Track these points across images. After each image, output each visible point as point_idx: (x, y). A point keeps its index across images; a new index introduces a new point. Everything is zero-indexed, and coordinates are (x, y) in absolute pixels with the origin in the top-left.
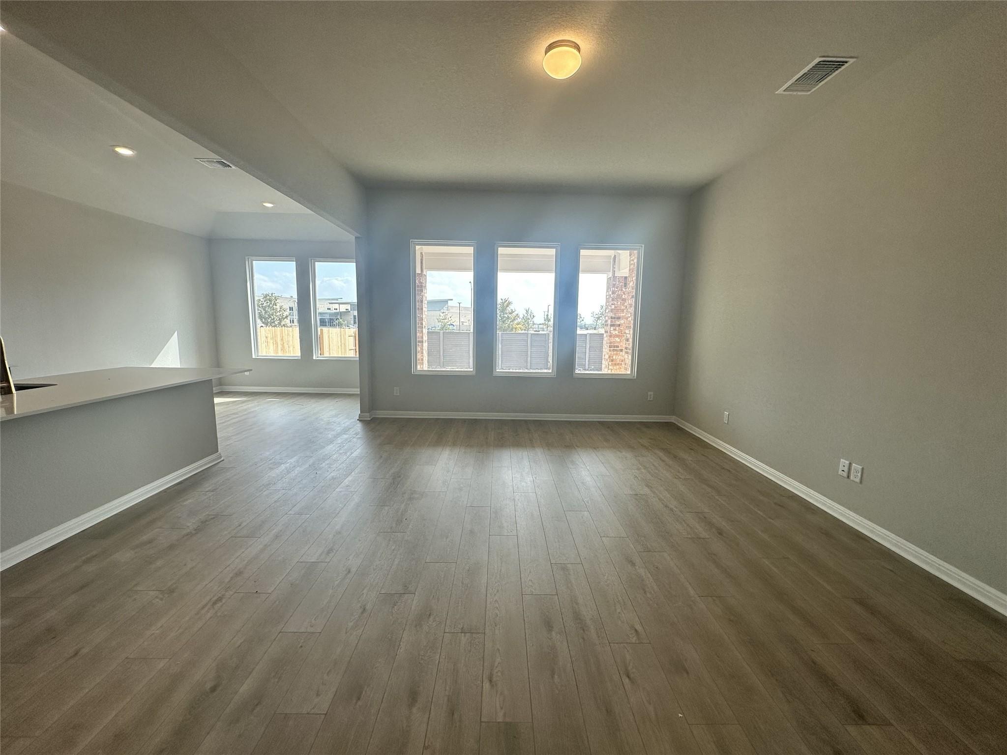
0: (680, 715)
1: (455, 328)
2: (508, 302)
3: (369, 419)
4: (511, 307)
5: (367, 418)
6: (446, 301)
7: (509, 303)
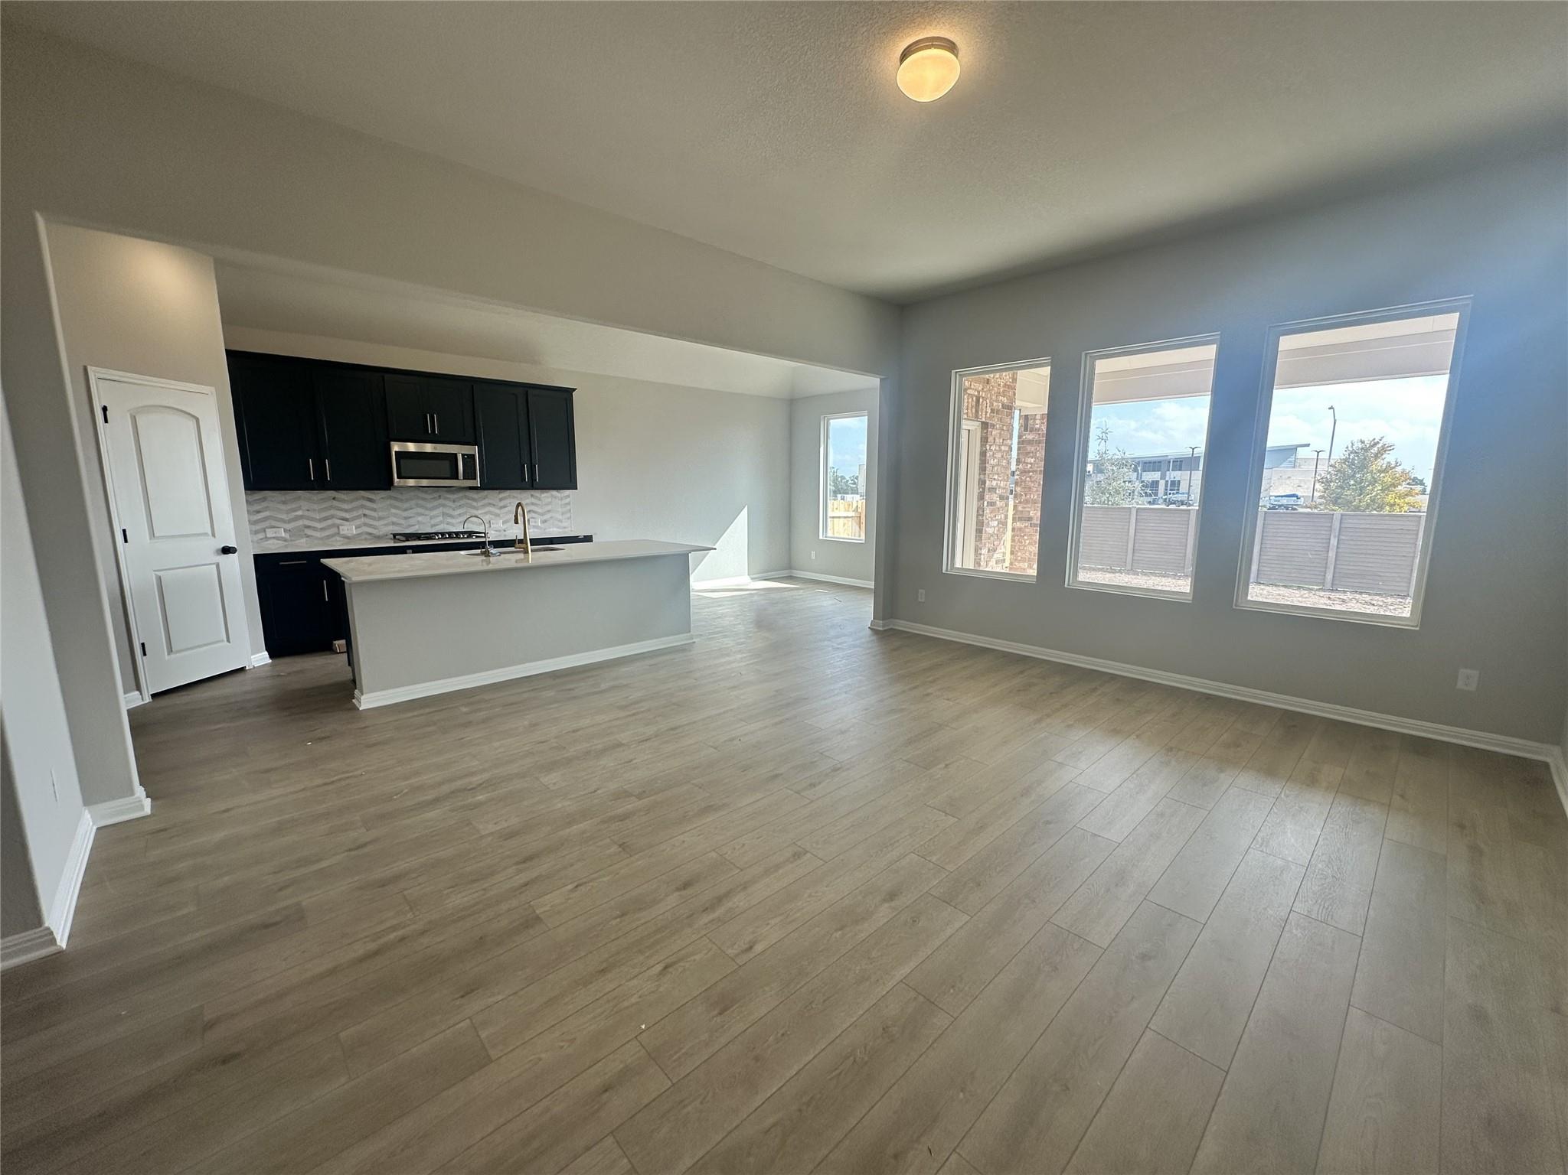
0: (643, 1027)
1: (1301, 502)
2: (1379, 445)
3: (881, 629)
4: (1389, 458)
5: (879, 627)
6: (1293, 449)
7: (1385, 449)
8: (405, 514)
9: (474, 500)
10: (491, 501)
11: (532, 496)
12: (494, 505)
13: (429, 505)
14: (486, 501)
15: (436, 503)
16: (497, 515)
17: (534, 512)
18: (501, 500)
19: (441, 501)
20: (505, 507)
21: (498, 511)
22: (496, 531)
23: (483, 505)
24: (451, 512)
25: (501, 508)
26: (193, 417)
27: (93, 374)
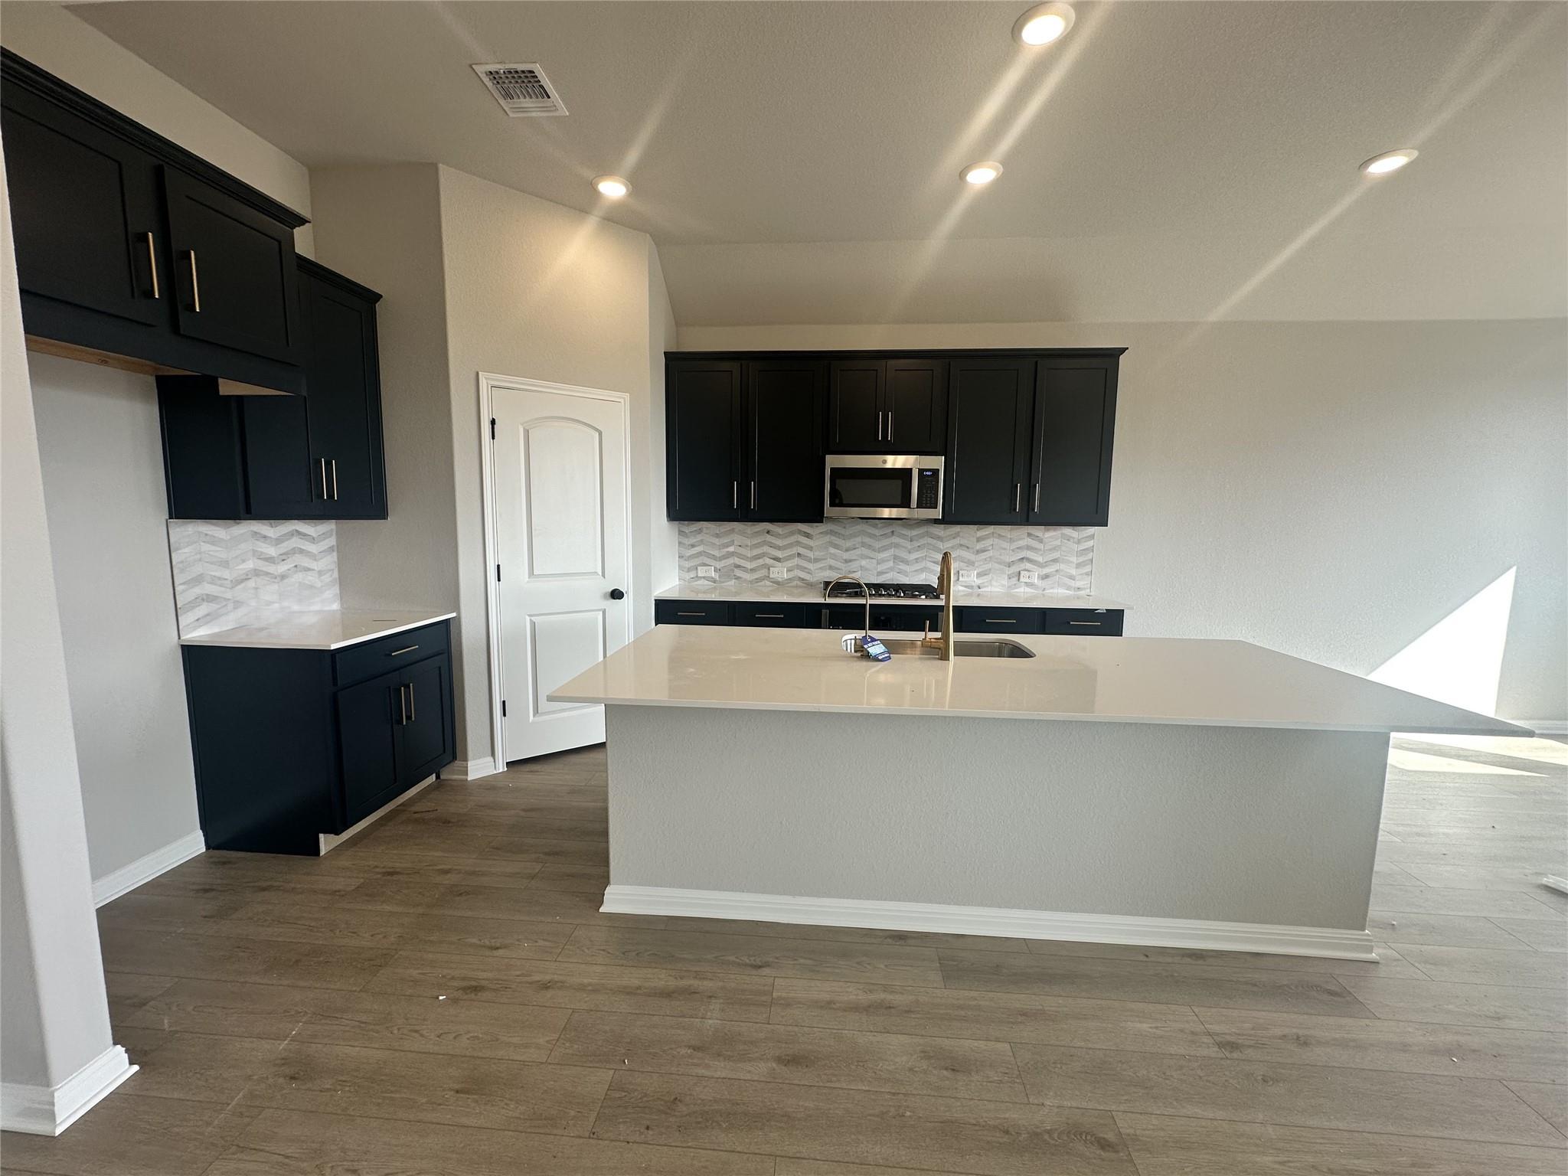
8: (846, 556)
11: (1029, 535)
12: (968, 548)
13: (877, 545)
14: (956, 541)
15: (886, 542)
16: (971, 563)
17: (1029, 560)
18: (979, 540)
19: (895, 539)
20: (983, 551)
21: (972, 557)
22: (966, 587)
24: (903, 554)
25: (978, 552)
26: (597, 430)
27: (485, 381)
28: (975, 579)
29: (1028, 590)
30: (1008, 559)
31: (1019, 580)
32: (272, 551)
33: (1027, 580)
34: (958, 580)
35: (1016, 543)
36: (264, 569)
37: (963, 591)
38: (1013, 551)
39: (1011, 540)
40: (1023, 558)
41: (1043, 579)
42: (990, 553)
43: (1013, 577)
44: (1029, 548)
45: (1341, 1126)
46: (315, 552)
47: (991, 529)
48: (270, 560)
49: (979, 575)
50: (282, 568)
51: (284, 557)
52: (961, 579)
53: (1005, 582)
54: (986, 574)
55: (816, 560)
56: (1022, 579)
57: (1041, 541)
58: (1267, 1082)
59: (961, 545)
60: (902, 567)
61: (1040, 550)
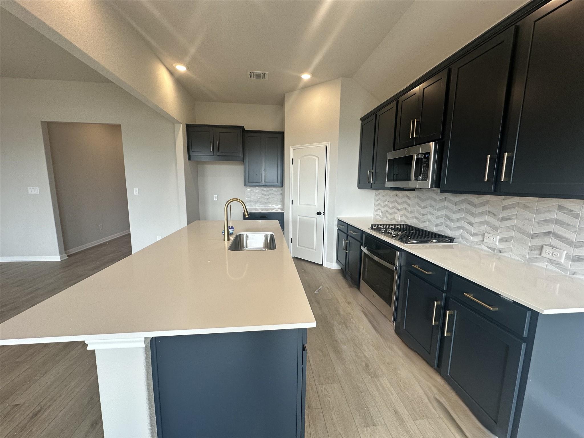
8: (423, 211)
9: (474, 205)
10: (491, 209)
11: (560, 208)
12: (494, 214)
14: (487, 208)
15: (442, 204)
16: (495, 228)
17: (557, 236)
18: (504, 208)
19: (446, 203)
20: (507, 219)
21: (497, 223)
22: (489, 248)
23: (482, 213)
24: (450, 214)
25: (503, 219)
26: (317, 157)
27: (291, 148)
28: (497, 243)
29: (551, 267)
30: (532, 230)
31: (540, 254)
32: (266, 193)
33: (550, 257)
34: (483, 241)
35: (541, 215)
36: (263, 197)
37: (486, 251)
38: (538, 223)
39: (538, 212)
40: (549, 233)
41: (573, 260)
42: (514, 222)
43: (535, 250)
44: (558, 222)
45: (60, 414)
46: (276, 194)
47: (516, 200)
48: (265, 195)
49: (501, 240)
50: (268, 197)
51: (268, 195)
52: (485, 240)
53: (526, 252)
54: (507, 241)
55: (411, 212)
56: (543, 254)
57: (577, 216)
58: (91, 398)
59: (489, 212)
60: (449, 223)
61: (574, 226)
